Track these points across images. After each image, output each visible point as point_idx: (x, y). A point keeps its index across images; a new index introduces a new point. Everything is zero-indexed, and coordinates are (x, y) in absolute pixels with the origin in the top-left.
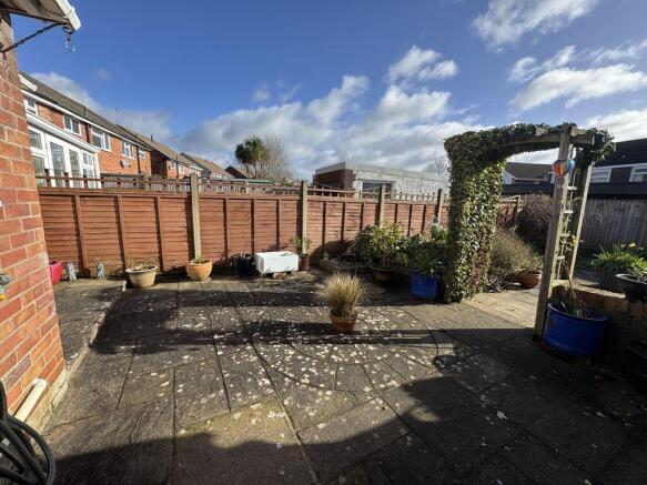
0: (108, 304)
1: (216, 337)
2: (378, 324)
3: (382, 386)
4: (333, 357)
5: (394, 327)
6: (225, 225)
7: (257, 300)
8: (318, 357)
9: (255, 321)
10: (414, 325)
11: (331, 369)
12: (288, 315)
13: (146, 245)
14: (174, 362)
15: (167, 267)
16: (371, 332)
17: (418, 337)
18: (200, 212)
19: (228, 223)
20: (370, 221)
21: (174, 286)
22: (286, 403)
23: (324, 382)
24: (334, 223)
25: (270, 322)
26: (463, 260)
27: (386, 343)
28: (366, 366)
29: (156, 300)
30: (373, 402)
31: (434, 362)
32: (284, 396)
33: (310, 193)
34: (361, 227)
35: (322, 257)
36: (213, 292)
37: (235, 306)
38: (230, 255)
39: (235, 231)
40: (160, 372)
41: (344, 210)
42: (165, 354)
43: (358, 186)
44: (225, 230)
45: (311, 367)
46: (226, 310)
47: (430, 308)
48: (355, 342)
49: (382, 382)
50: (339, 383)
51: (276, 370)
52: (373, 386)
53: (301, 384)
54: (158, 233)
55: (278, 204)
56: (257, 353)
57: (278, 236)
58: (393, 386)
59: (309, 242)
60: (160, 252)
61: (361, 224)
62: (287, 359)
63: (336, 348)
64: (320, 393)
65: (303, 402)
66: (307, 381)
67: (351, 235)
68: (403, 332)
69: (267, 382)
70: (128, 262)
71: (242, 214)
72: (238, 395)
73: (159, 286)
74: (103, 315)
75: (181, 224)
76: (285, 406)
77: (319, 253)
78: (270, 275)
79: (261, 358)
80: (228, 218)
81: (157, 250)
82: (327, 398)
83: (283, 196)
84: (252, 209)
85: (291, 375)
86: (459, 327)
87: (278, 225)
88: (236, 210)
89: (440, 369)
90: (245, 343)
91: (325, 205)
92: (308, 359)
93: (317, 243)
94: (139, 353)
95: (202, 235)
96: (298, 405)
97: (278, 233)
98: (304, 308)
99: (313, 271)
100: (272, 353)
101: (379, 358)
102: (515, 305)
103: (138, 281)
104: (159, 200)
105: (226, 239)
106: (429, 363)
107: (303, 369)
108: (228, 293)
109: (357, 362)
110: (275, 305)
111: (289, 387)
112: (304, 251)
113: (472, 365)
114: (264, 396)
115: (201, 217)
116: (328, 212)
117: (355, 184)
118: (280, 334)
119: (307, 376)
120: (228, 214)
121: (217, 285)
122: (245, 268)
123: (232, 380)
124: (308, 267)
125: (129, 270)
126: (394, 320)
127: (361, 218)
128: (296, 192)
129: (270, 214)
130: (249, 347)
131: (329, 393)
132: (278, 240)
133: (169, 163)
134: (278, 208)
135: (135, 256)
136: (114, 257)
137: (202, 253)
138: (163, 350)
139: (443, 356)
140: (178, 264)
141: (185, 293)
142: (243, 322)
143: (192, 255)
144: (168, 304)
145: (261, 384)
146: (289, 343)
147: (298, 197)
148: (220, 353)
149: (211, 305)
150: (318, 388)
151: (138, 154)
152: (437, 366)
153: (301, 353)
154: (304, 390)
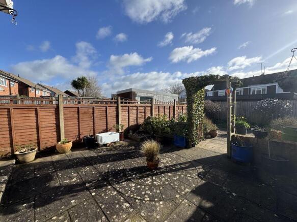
0: (6, 178)
1: (87, 185)
2: (167, 162)
3: (183, 193)
4: (155, 183)
5: (175, 162)
6: (79, 121)
7: (104, 159)
8: (148, 185)
9: (106, 171)
10: (182, 160)
11: (157, 190)
12: (123, 165)
13: (28, 136)
14: (66, 206)
15: (43, 147)
16: (166, 167)
17: (186, 165)
18: (64, 114)
19: (80, 120)
20: (148, 114)
21: (49, 159)
22: (143, 215)
23: (156, 197)
24: (133, 116)
25: (115, 170)
26: (195, 128)
27: (175, 171)
28: (172, 184)
29: (39, 169)
30: (183, 202)
31: (198, 176)
32: (140, 211)
33: (122, 103)
34: (145, 117)
35: (129, 133)
36: (76, 159)
37: (92, 165)
38: (81, 137)
39: (84, 124)
40: (58, 216)
41: (137, 110)
42: (57, 203)
43: (138, 99)
44: (79, 124)
45: (146, 190)
46: (87, 168)
47: (185, 151)
48: (161, 173)
49: (182, 191)
50: (164, 196)
51: (129, 196)
52: (179, 194)
53: (146, 201)
54: (37, 128)
55: (106, 109)
56: (115, 189)
57: (107, 125)
58: (188, 192)
59: (122, 126)
60: (38, 139)
61: (145, 116)
62: (133, 189)
63: (154, 178)
64: (157, 204)
65: (152, 212)
66: (148, 199)
67: (141, 121)
68: (180, 164)
69: (128, 205)
70: (16, 147)
71: (87, 115)
72: (115, 217)
73: (38, 160)
74: (4, 186)
75: (52, 122)
76: (142, 216)
77: (127, 131)
78: (105, 145)
79: (118, 192)
80: (80, 117)
81: (36, 138)
82: (162, 206)
83: (109, 105)
84: (93, 111)
85: (139, 198)
86: (199, 158)
87: (107, 119)
88: (85, 113)
89: (202, 179)
90: (106, 186)
91: (129, 108)
92: (143, 187)
93: (126, 126)
94: (39, 206)
95: (65, 127)
96: (149, 214)
97: (107, 123)
98: (130, 160)
99: (127, 140)
100: (123, 188)
101: (175, 179)
102: (213, 145)
103: (24, 158)
104: (38, 110)
105: (79, 128)
106: (197, 177)
107: (143, 193)
108: (85, 158)
109: (167, 183)
110: (114, 160)
111: (140, 205)
112: (120, 131)
113: (213, 174)
114: (129, 214)
115: (64, 117)
116: (130, 111)
117: (137, 98)
118: (123, 176)
119: (146, 196)
120: (80, 115)
121: (76, 154)
122: (91, 143)
123: (108, 209)
124: (123, 139)
125: (17, 153)
126: (173, 159)
127: (145, 113)
128: (115, 103)
129: (102, 114)
130: (109, 187)
131: (161, 203)
132: (107, 127)
133: (30, 89)
134: (106, 111)
135: (20, 144)
136: (6, 145)
137: (65, 137)
138: (55, 200)
139: (201, 172)
140: (50, 145)
141: (58, 162)
142: (100, 173)
143: (59, 139)
144: (49, 170)
145: (124, 207)
146: (130, 180)
147: (116, 105)
148: (93, 194)
149: (78, 166)
150: (155, 201)
151: (10, 84)
152: (200, 177)
153: (138, 184)
154: (149, 204)
